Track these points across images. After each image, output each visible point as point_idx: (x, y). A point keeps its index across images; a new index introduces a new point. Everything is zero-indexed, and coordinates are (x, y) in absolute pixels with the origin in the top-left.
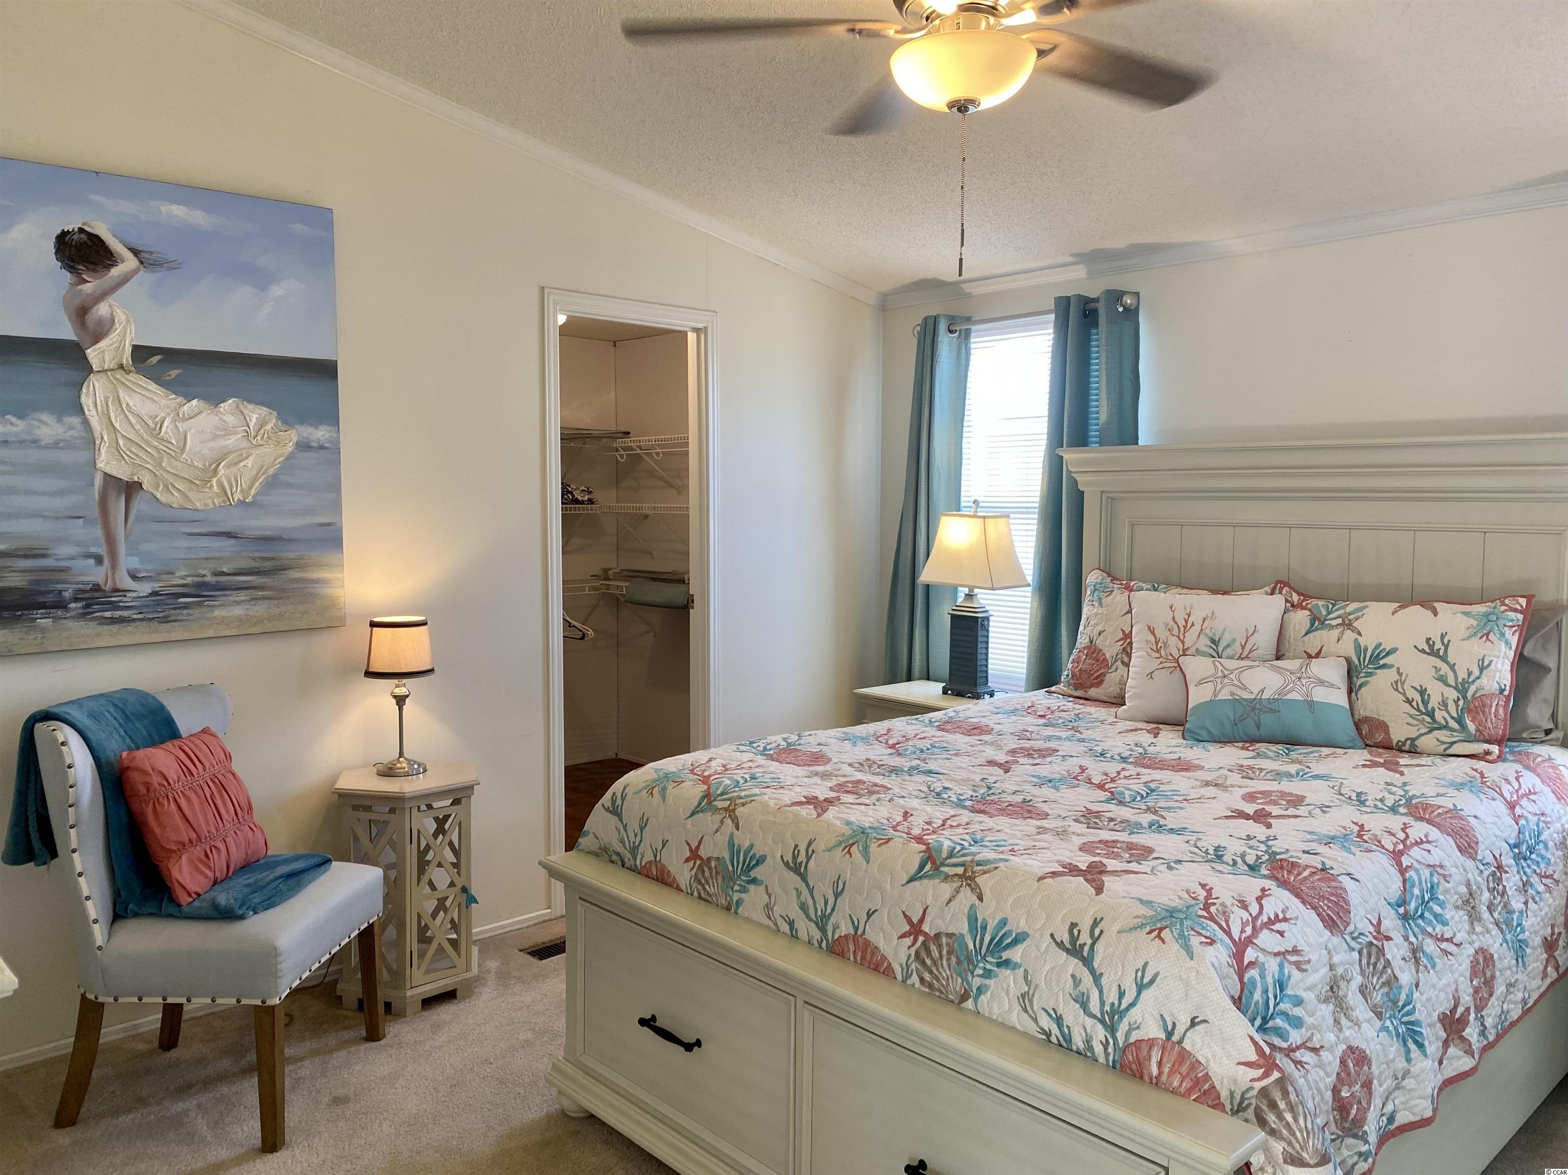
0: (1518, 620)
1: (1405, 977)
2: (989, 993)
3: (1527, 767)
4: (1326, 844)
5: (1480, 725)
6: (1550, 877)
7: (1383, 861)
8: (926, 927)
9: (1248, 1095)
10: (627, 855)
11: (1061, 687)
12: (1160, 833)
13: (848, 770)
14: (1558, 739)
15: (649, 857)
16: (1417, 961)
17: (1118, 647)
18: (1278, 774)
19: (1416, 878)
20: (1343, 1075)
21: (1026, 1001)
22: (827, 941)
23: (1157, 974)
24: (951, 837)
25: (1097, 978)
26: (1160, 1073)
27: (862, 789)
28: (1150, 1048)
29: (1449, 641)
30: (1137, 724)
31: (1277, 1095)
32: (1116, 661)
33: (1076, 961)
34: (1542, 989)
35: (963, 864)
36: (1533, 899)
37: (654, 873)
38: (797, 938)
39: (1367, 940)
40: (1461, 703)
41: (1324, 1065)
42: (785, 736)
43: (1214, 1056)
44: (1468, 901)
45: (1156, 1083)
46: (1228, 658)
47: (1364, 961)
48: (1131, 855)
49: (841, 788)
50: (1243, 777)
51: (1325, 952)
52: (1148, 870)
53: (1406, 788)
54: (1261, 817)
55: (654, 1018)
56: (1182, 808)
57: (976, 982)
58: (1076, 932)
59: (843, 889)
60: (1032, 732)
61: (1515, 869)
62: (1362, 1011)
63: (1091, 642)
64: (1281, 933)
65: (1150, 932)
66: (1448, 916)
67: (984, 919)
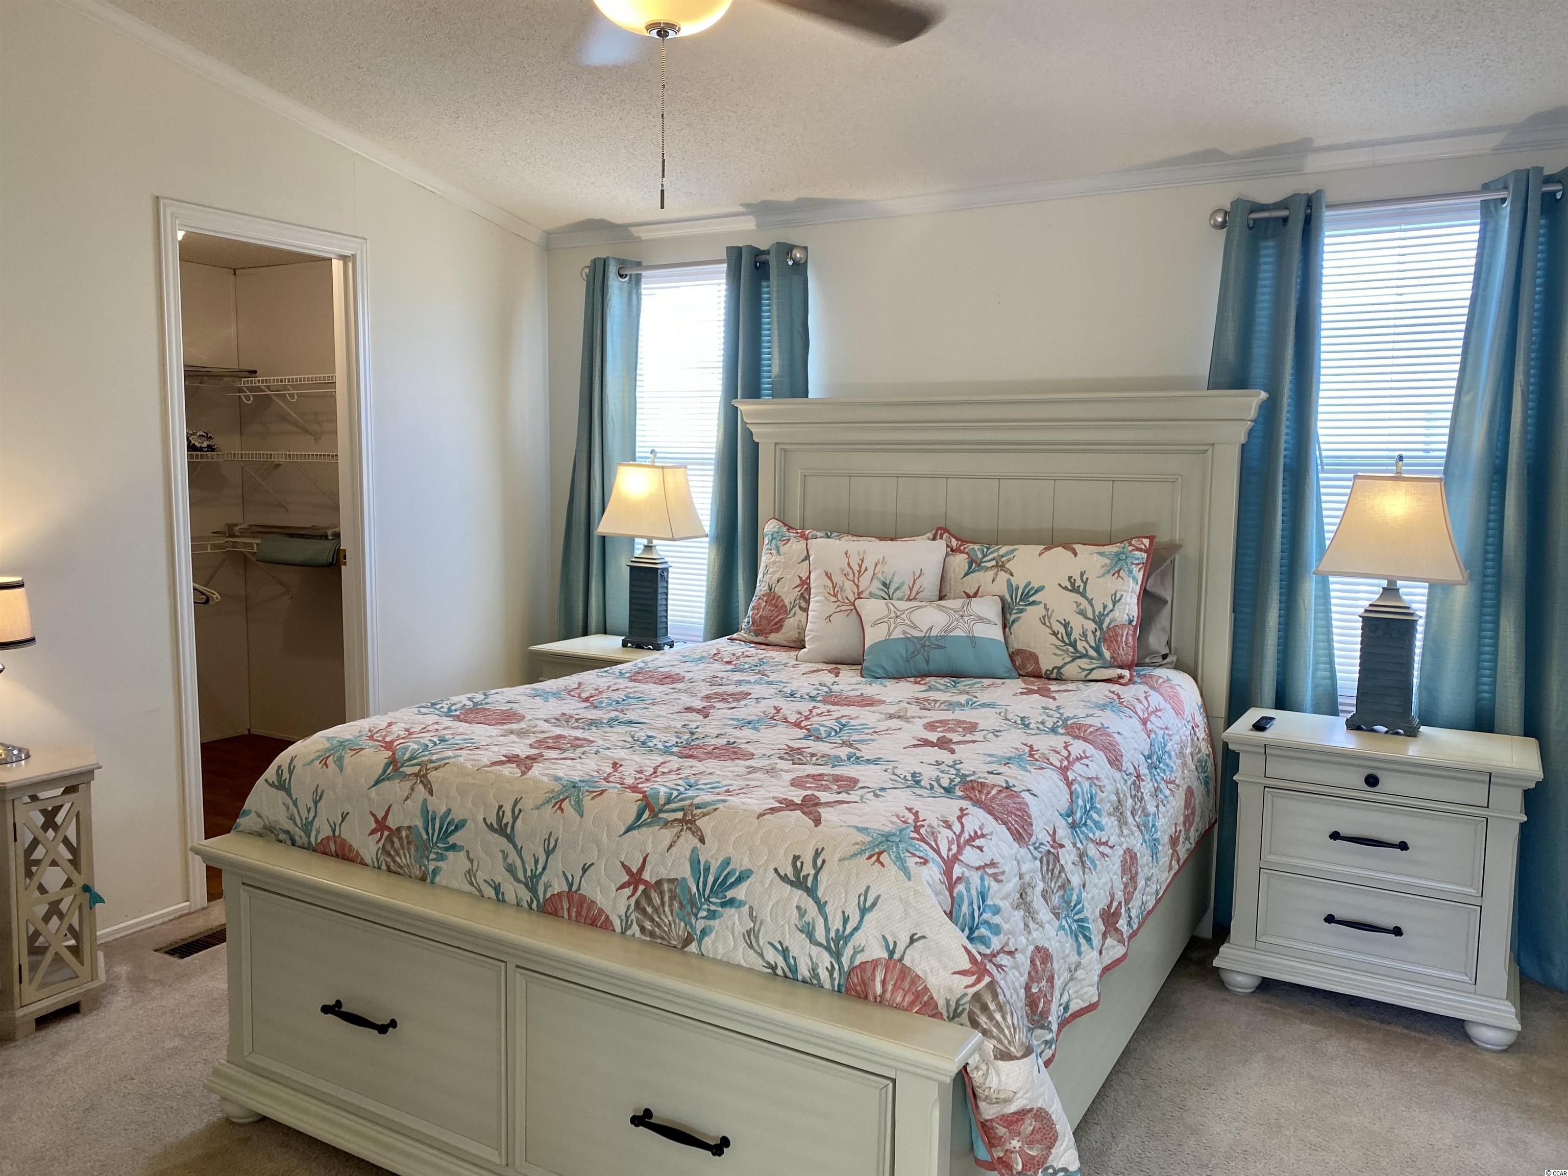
0: (1142, 558)
1: (1076, 880)
2: (713, 934)
3: (1153, 688)
4: (1005, 765)
5: (1114, 653)
6: (1173, 782)
7: (1054, 777)
8: (646, 876)
9: (962, 1002)
10: (298, 833)
11: (742, 634)
12: (859, 764)
13: (546, 726)
14: (1171, 663)
15: (326, 832)
16: (1083, 862)
17: (796, 593)
18: (951, 704)
19: (1079, 790)
20: (1033, 973)
21: (752, 937)
22: (538, 901)
23: (878, 897)
24: (665, 784)
25: (821, 906)
26: (884, 991)
27: (563, 743)
28: (874, 968)
29: (1087, 579)
30: (817, 665)
31: (988, 998)
32: (794, 607)
33: (800, 892)
34: (1168, 881)
35: (682, 809)
36: (1162, 802)
37: (333, 849)
38: (504, 901)
39: (1046, 848)
40: (1098, 633)
41: (1018, 966)
42: (470, 695)
43: (931, 969)
44: (1117, 808)
45: (880, 1001)
46: (898, 599)
47: (1044, 869)
48: (839, 787)
49: (541, 744)
50: (921, 709)
51: (1015, 863)
52: (857, 799)
53: (1061, 711)
54: (943, 744)
55: (339, 1003)
56: (873, 740)
57: (700, 925)
58: (799, 864)
59: (555, 846)
60: (722, 678)
61: (1149, 777)
62: (1045, 914)
63: (770, 590)
64: (980, 849)
65: (870, 857)
66: (1103, 823)
67: (706, 861)
